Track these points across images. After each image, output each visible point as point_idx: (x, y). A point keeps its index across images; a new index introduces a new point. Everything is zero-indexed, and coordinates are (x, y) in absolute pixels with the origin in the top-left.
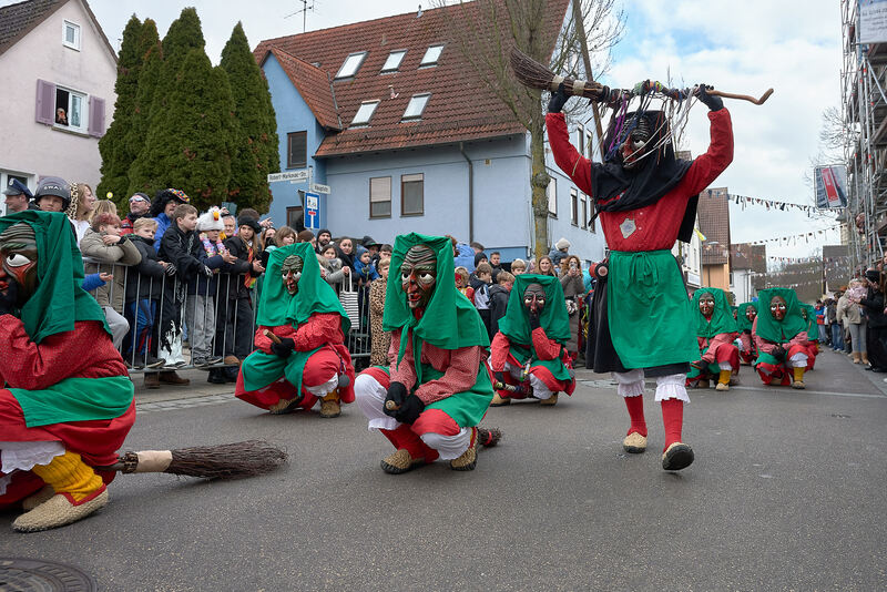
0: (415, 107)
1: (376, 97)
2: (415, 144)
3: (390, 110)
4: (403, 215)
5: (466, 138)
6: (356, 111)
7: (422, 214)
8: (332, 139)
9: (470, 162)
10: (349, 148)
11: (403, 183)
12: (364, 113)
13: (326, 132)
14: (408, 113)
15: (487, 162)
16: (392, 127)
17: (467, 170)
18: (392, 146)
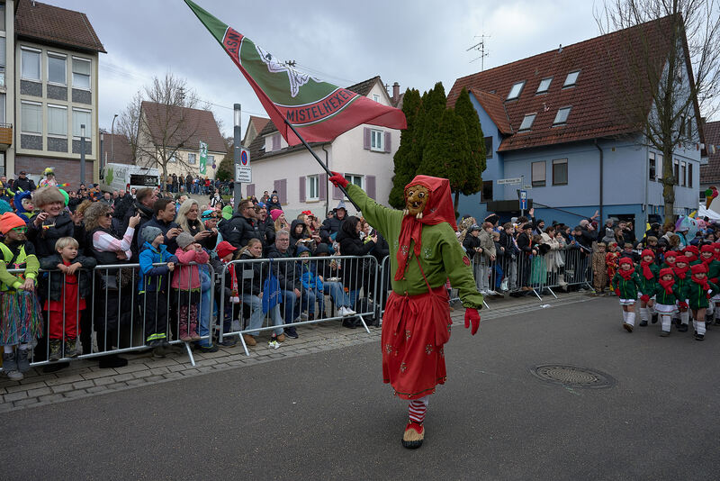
0: (561, 116)
1: (534, 111)
2: (563, 141)
3: (545, 119)
4: (553, 184)
5: (599, 136)
6: (522, 121)
7: (567, 184)
8: (508, 140)
9: (601, 151)
10: (518, 145)
11: (553, 165)
12: (527, 122)
13: (503, 136)
14: (557, 121)
15: (613, 150)
16: (546, 130)
17: (598, 156)
18: (547, 143)
